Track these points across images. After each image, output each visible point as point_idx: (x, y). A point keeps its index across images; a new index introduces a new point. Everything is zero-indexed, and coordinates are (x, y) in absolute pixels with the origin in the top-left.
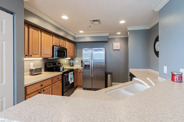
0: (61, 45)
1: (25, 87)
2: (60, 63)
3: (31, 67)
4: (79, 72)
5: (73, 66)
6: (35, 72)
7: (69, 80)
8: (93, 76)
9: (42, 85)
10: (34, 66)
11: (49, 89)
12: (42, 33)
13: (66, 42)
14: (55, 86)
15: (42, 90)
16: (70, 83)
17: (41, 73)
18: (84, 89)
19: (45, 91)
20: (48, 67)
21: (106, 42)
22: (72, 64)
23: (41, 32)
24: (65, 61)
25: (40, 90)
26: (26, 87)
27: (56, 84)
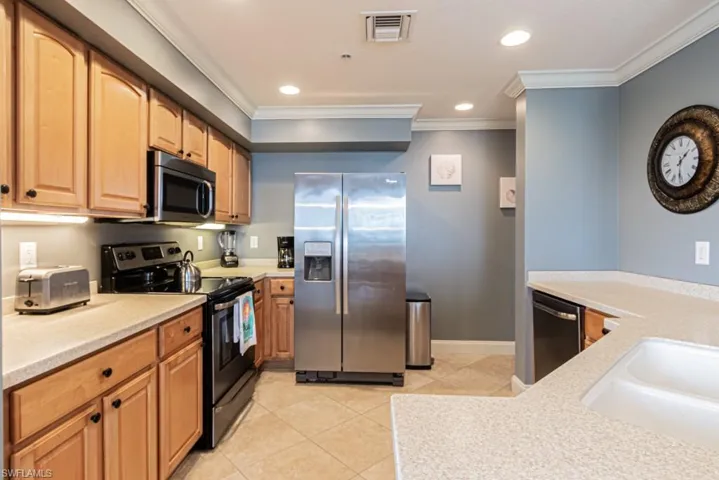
0: (186, 152)
1: (5, 391)
2: (178, 250)
3: (22, 268)
4: (273, 292)
5: (236, 264)
6: (52, 296)
7: (239, 334)
8: (346, 312)
9: (108, 373)
10: (40, 261)
11: (144, 392)
12: (96, 68)
13: (211, 137)
14: (173, 372)
15: (108, 401)
16: (242, 351)
17: (85, 303)
18: (304, 378)
19: (122, 406)
20: (120, 265)
21: (400, 148)
22: (232, 254)
23: (88, 62)
24: (200, 239)
25: (98, 401)
26: (9, 394)
27: (176, 360)
